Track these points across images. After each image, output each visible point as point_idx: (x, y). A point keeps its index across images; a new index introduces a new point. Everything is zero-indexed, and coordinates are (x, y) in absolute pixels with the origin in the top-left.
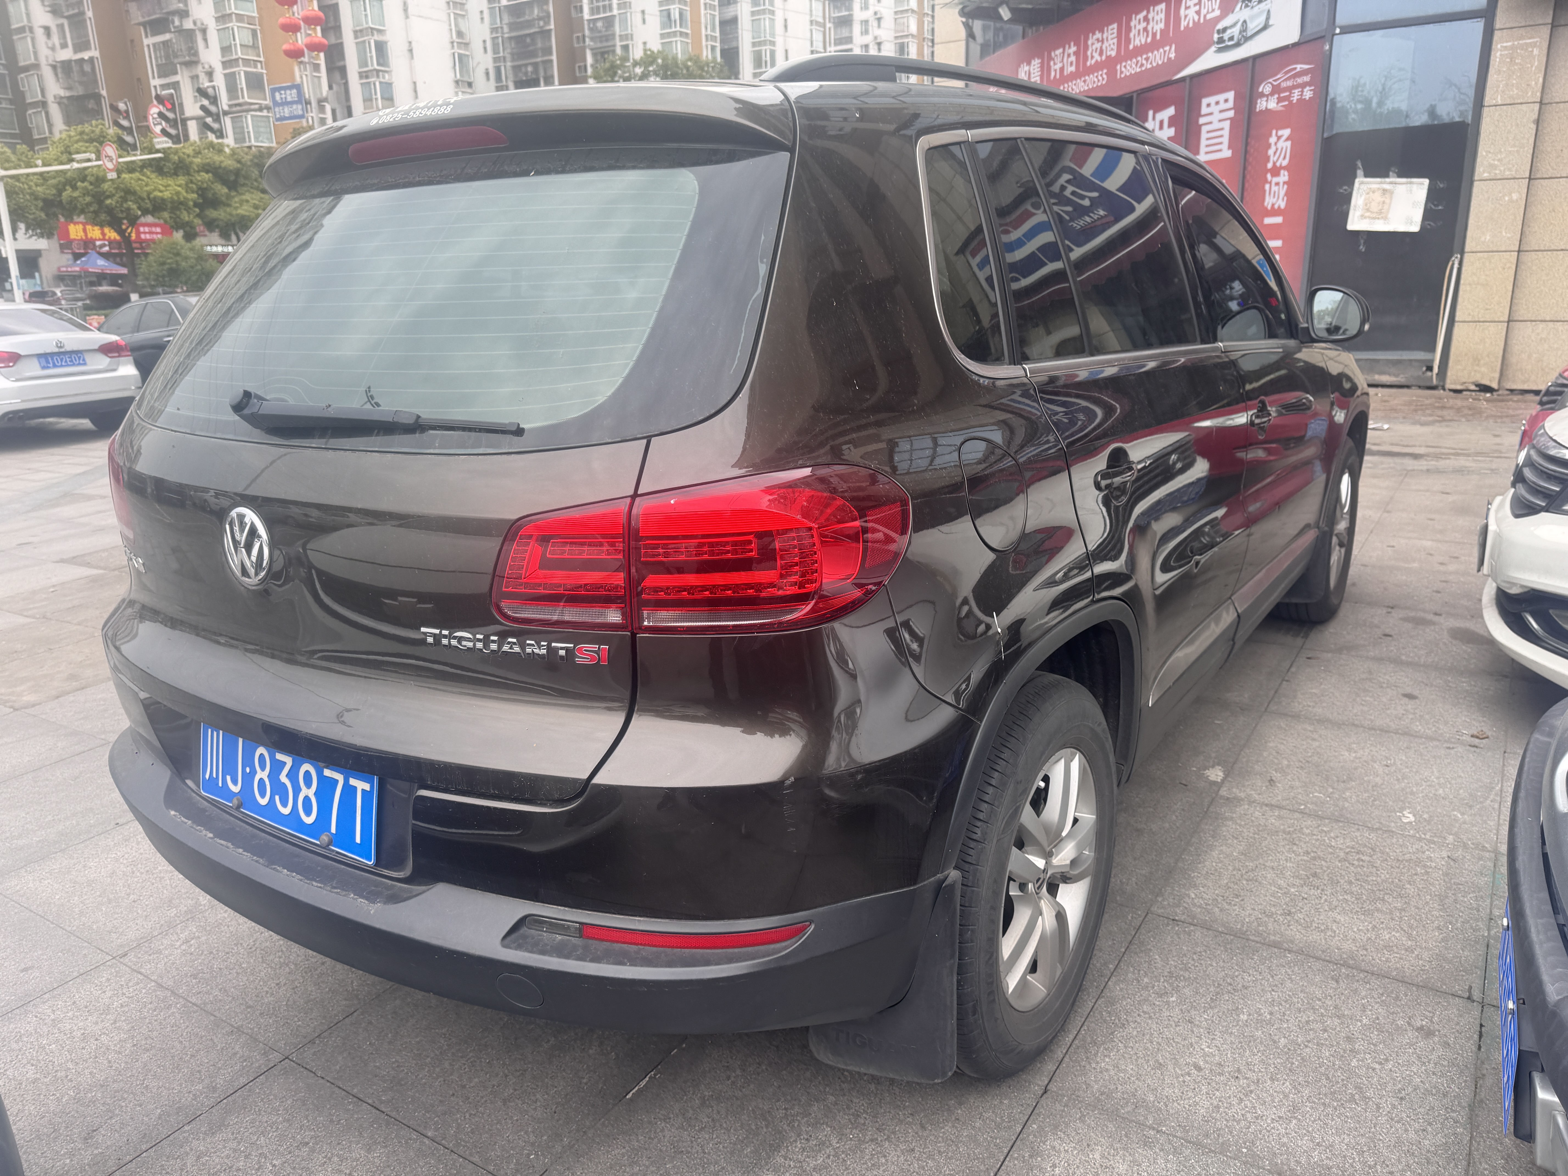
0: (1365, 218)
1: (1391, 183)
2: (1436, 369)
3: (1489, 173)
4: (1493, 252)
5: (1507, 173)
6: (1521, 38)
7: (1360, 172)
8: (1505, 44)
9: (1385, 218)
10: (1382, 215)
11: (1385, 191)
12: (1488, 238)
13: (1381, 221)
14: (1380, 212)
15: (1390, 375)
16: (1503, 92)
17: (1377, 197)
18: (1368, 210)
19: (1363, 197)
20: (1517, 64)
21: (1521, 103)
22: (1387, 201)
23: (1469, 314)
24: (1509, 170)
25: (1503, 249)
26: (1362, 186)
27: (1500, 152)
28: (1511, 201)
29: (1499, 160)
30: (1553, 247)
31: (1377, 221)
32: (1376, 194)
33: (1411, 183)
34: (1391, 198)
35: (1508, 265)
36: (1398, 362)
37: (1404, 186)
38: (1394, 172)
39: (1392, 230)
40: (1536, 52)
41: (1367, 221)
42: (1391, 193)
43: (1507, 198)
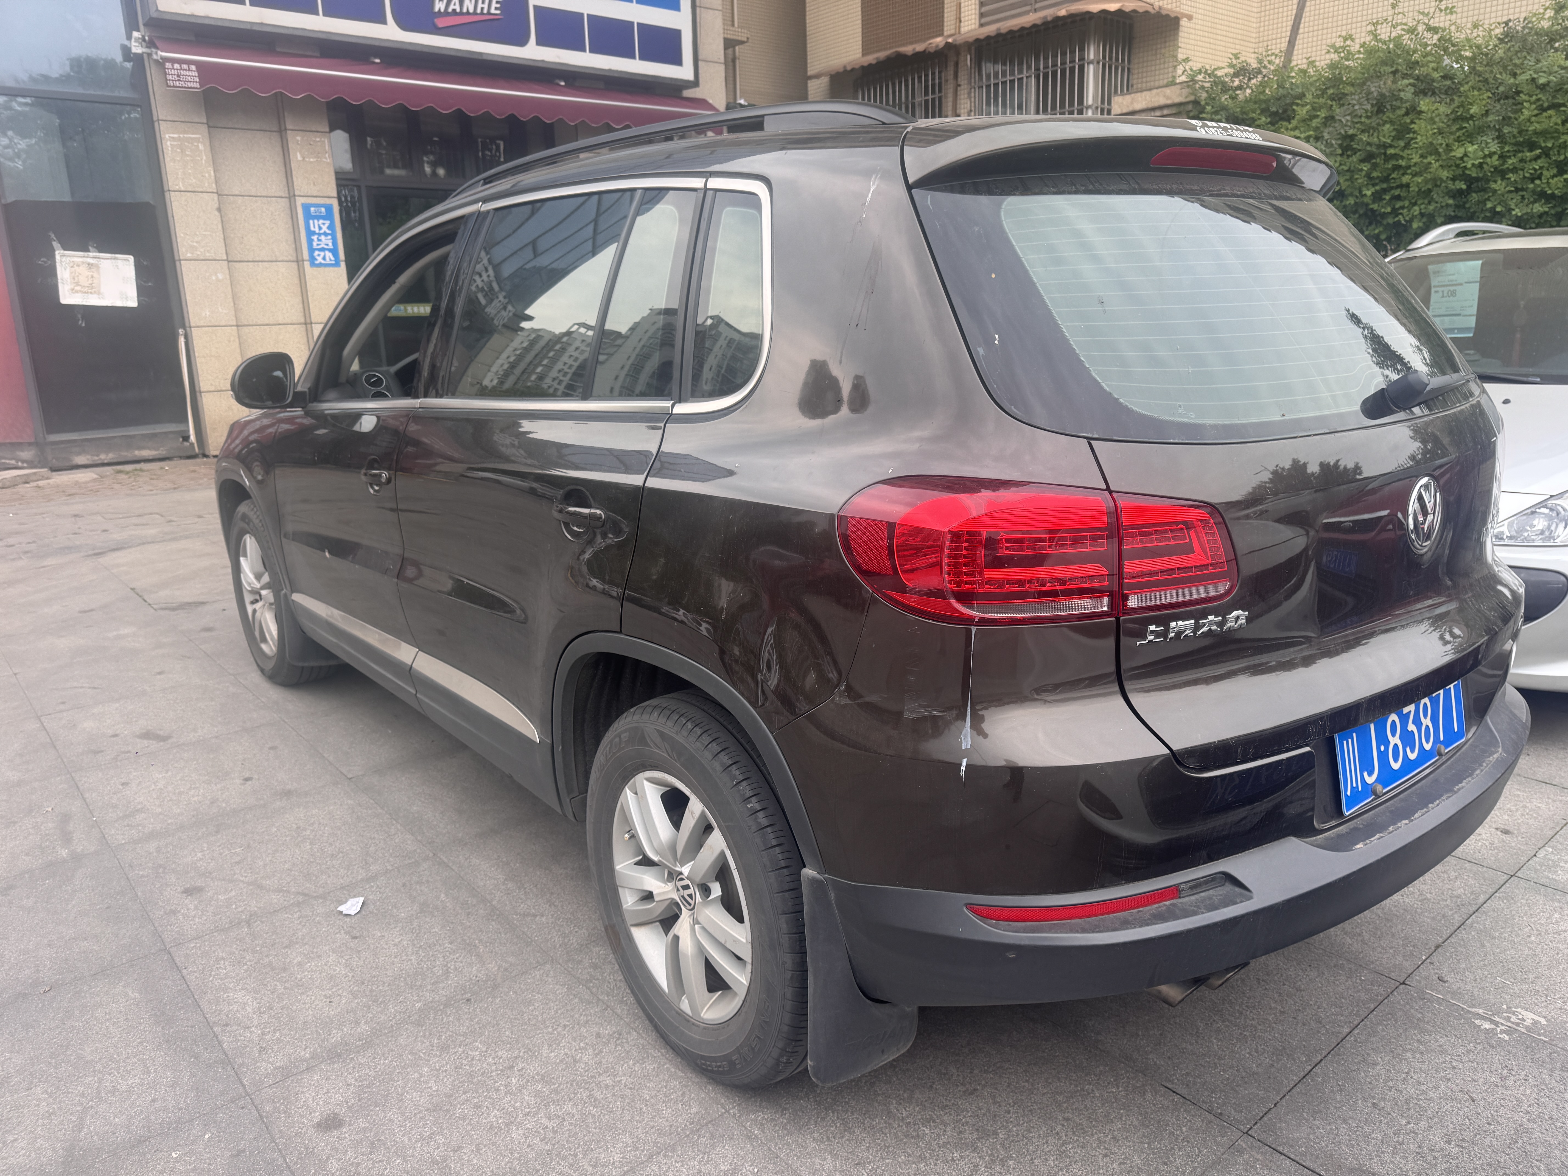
0: (77, 292)
1: (94, 257)
2: (193, 438)
3: (192, 253)
4: (215, 326)
5: (208, 254)
6: (185, 132)
7: (55, 244)
8: (172, 135)
9: (99, 293)
10: (92, 289)
11: (90, 265)
12: (208, 314)
13: (95, 296)
14: (91, 286)
15: (149, 449)
16: (183, 179)
17: (83, 271)
18: (77, 284)
19: (68, 270)
20: (188, 155)
21: (202, 192)
22: (95, 275)
23: (212, 385)
24: (208, 251)
25: (224, 324)
26: (64, 259)
27: (196, 234)
28: (218, 280)
29: (197, 242)
30: (259, 322)
31: (90, 295)
32: (81, 268)
33: (115, 259)
34: (99, 273)
35: (232, 339)
36: (154, 435)
37: (109, 261)
38: (94, 247)
39: (110, 305)
40: (201, 147)
41: (79, 295)
42: (97, 267)
43: (214, 278)
